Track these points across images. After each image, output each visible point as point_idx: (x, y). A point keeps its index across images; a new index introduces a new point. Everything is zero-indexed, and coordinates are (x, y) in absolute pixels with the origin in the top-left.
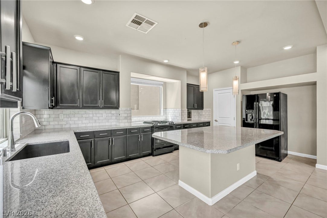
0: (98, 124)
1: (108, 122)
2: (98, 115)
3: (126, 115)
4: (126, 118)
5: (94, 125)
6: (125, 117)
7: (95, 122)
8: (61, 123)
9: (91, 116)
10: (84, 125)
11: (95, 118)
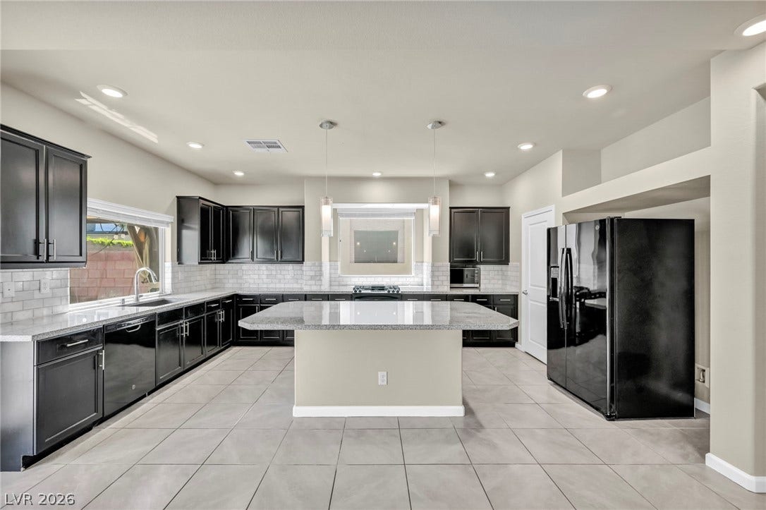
0: (282, 286)
1: (297, 283)
2: (283, 273)
3: (312, 273)
4: (312, 278)
5: (278, 286)
6: (312, 276)
7: (280, 282)
8: (240, 281)
9: (274, 273)
10: (265, 286)
11: (279, 276)
